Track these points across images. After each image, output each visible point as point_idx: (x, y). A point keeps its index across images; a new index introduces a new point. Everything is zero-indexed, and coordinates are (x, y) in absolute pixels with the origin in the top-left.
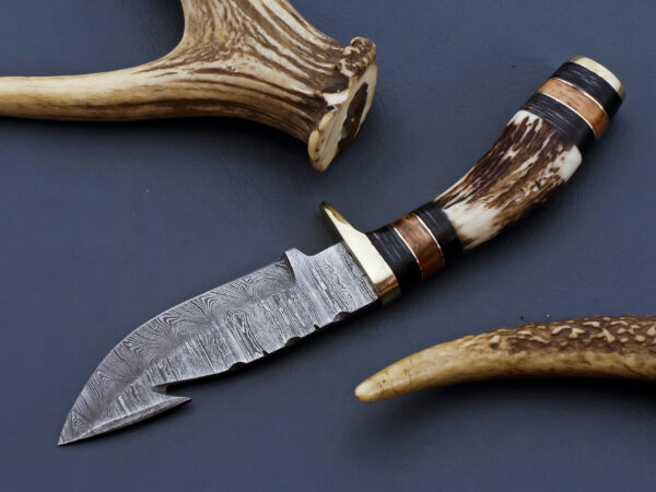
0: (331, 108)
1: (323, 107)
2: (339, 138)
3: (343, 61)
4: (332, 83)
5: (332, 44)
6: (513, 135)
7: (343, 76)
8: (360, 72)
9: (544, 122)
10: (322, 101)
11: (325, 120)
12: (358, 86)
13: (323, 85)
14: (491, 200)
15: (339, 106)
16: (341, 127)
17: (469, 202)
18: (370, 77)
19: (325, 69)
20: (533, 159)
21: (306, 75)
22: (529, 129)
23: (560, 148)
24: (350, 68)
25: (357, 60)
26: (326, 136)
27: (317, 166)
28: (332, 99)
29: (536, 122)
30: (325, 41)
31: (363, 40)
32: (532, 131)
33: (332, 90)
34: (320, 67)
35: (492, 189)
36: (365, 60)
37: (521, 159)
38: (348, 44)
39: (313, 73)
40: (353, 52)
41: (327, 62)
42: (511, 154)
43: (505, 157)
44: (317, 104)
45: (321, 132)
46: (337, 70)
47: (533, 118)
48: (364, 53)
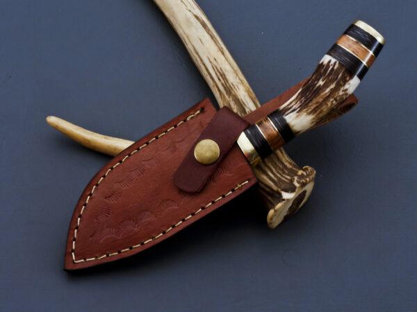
0: (284, 200)
1: (280, 199)
2: (285, 214)
3: (296, 178)
4: (288, 187)
5: (294, 166)
6: (322, 71)
7: (294, 185)
8: (303, 185)
9: (339, 63)
10: (280, 195)
11: (279, 206)
12: (301, 191)
13: (283, 186)
14: (310, 110)
15: (288, 200)
16: (287, 209)
17: (298, 112)
18: (309, 188)
19: (286, 178)
20: (332, 86)
21: (276, 179)
22: (331, 67)
23: (348, 79)
24: (298, 182)
25: (303, 178)
26: (278, 213)
27: (270, 226)
28: (286, 195)
29: (335, 63)
30: (290, 164)
31: (310, 169)
32: (333, 68)
33: (287, 191)
34: (284, 177)
35: (310, 104)
36: (308, 179)
37: (326, 86)
38: (301, 169)
39: (279, 179)
40: (302, 174)
41: (288, 175)
42: (321, 83)
43: (318, 85)
44: (278, 196)
45: (275, 211)
46: (292, 181)
47: (333, 60)
48: (308, 176)
